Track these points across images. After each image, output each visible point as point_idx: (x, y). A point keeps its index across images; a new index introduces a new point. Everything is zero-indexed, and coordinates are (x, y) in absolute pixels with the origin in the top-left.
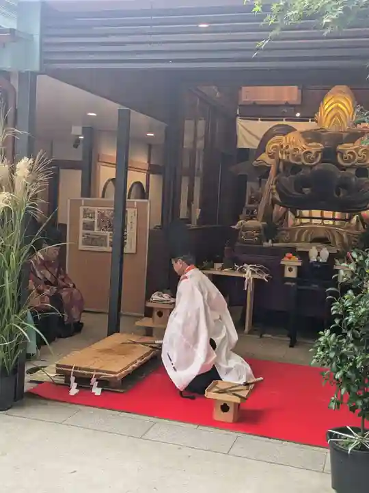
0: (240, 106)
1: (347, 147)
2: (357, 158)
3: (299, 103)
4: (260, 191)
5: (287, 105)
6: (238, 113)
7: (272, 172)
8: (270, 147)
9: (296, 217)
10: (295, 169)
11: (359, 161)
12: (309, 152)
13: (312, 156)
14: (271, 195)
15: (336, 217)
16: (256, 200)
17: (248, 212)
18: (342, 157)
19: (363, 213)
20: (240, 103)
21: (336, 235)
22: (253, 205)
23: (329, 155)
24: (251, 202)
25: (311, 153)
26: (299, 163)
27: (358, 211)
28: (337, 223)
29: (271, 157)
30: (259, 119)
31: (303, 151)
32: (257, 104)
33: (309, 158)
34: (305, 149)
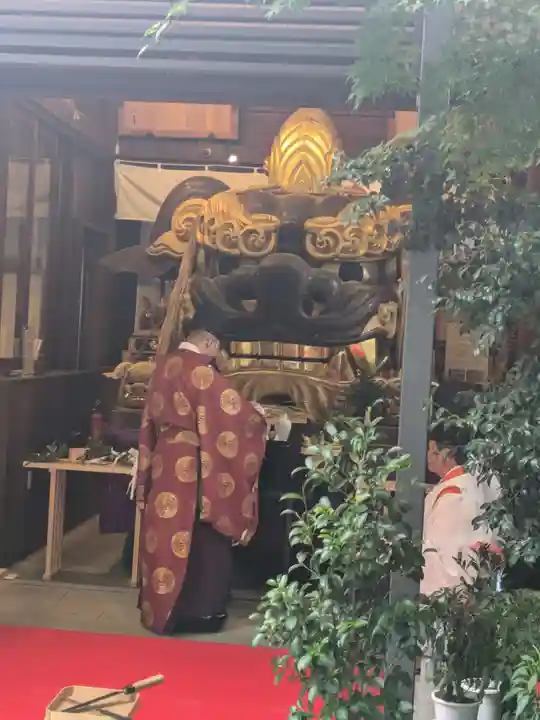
0: (123, 138)
1: (323, 225)
2: (342, 244)
3: (236, 137)
4: (162, 305)
5: (212, 140)
6: (117, 152)
7: (185, 266)
8: (179, 220)
9: (232, 356)
10: (229, 262)
11: (345, 250)
12: (254, 231)
13: (261, 238)
14: (182, 311)
15: (306, 356)
16: (155, 320)
17: (138, 345)
18: (314, 242)
19: (352, 347)
20: (121, 132)
21: (305, 390)
22: (147, 333)
23: (291, 237)
24: (145, 325)
25: (257, 233)
26: (236, 252)
27: (345, 344)
28: (307, 366)
29: (183, 239)
30: (159, 165)
31: (242, 228)
32: (156, 134)
33: (253, 243)
34: (245, 225)
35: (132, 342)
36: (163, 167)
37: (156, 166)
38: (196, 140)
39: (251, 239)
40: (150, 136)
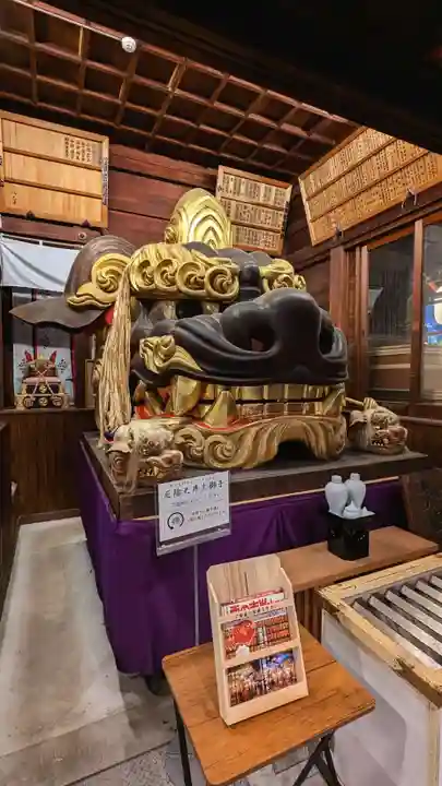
0: (5, 215)
3: (106, 226)
5: (86, 225)
6: (0, 226)
8: (102, 272)
12: (221, 272)
13: (228, 279)
20: (2, 209)
26: (201, 293)
30: (41, 242)
31: (206, 269)
32: (36, 216)
33: (221, 284)
34: (211, 265)
36: (44, 244)
37: (38, 243)
38: (71, 225)
39: (218, 280)
40: (30, 217)
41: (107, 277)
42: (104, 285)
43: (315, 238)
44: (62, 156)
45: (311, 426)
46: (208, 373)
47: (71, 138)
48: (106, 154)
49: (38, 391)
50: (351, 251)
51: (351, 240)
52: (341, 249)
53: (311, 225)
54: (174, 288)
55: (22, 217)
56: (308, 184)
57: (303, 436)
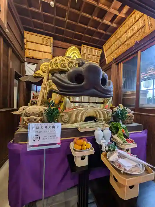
0: (26, 57)
6: (25, 60)
9: (72, 102)
12: (71, 62)
13: (74, 65)
22: (34, 99)
30: (35, 64)
31: (67, 61)
32: (34, 58)
33: (72, 66)
34: (68, 60)
35: (30, 101)
36: (36, 65)
37: (35, 65)
39: (71, 65)
40: (33, 58)
41: (44, 69)
42: (43, 71)
43: (107, 62)
44: (41, 43)
45: (98, 112)
46: (61, 91)
47: (43, 38)
48: (52, 42)
49: (34, 102)
50: (117, 64)
51: (117, 61)
52: (115, 64)
53: (106, 59)
54: (57, 68)
55: (31, 58)
56: (106, 47)
57: (95, 115)
